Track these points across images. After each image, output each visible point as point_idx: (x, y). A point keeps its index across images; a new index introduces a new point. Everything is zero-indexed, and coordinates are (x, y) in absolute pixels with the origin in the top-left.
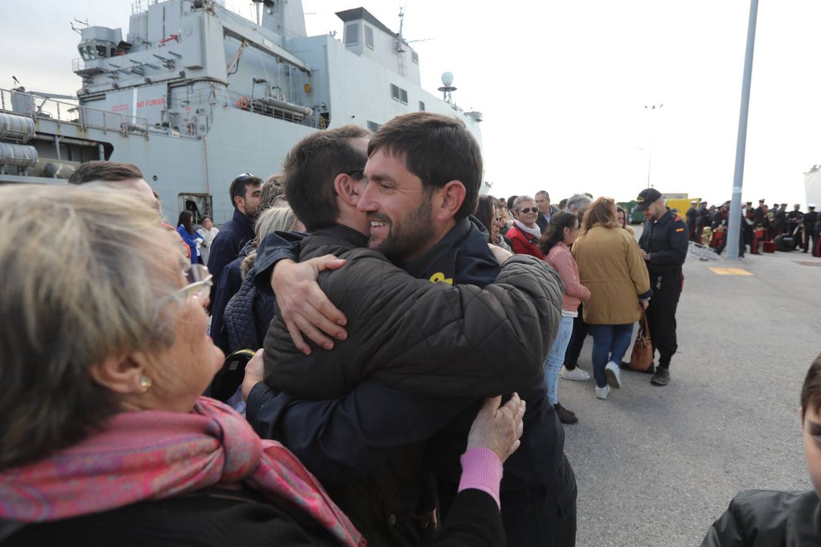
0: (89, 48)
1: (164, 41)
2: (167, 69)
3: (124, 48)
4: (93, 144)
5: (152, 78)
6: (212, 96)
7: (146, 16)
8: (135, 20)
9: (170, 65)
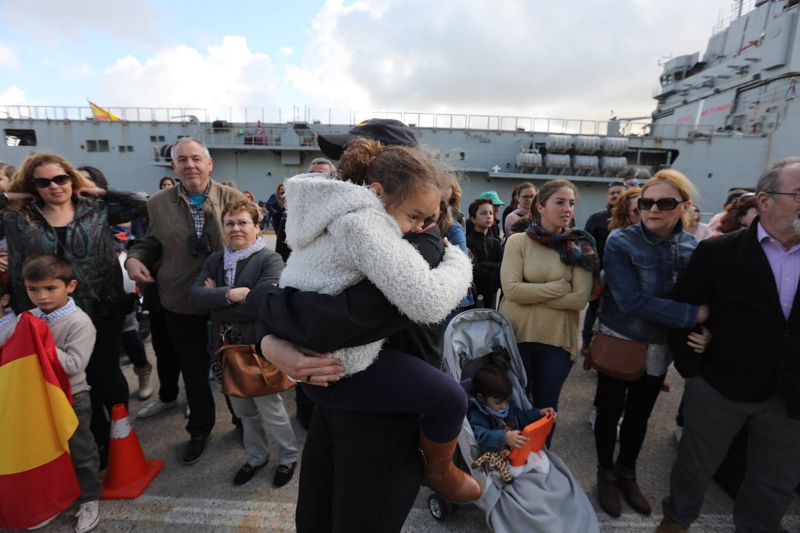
0: (668, 76)
1: (741, 49)
2: (739, 76)
3: (700, 67)
4: (664, 152)
5: (721, 87)
7: (726, 34)
8: (713, 40)
9: (743, 71)
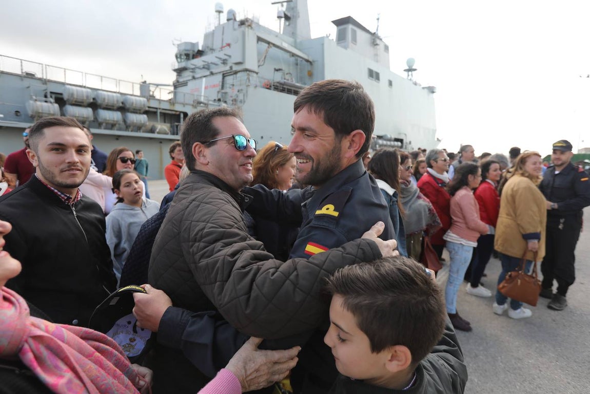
0: (181, 55)
1: (222, 48)
2: (223, 65)
3: (200, 53)
4: (178, 113)
5: (214, 71)
6: (248, 80)
7: (213, 33)
8: (207, 36)
9: (224, 62)
